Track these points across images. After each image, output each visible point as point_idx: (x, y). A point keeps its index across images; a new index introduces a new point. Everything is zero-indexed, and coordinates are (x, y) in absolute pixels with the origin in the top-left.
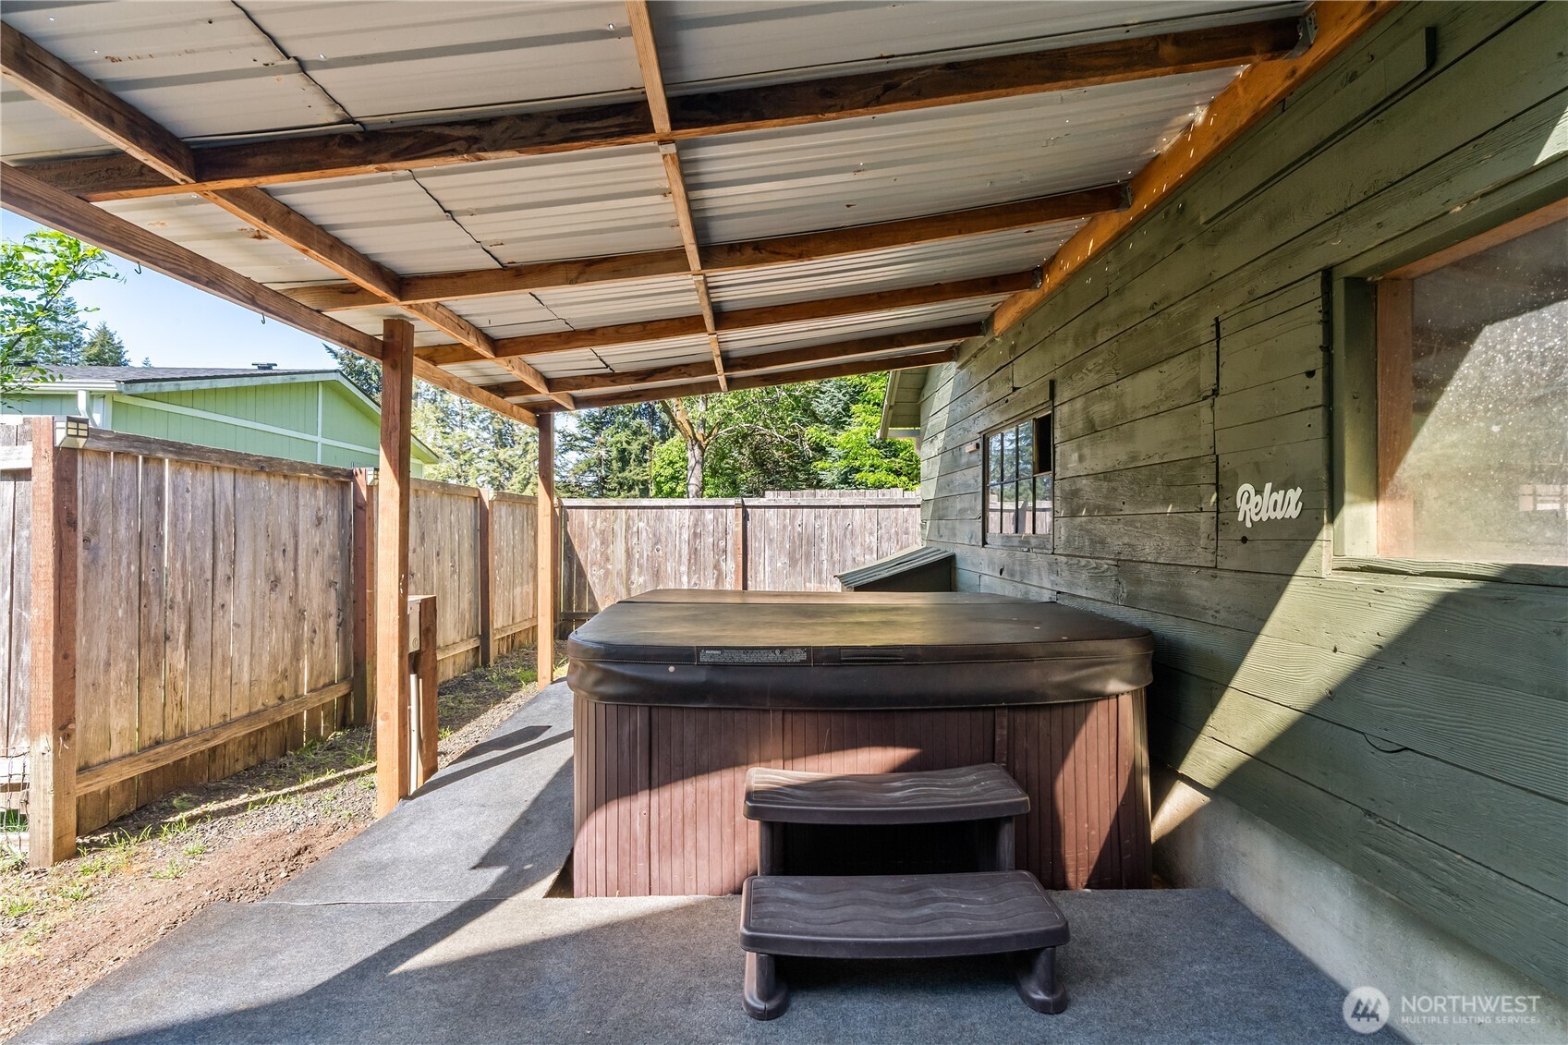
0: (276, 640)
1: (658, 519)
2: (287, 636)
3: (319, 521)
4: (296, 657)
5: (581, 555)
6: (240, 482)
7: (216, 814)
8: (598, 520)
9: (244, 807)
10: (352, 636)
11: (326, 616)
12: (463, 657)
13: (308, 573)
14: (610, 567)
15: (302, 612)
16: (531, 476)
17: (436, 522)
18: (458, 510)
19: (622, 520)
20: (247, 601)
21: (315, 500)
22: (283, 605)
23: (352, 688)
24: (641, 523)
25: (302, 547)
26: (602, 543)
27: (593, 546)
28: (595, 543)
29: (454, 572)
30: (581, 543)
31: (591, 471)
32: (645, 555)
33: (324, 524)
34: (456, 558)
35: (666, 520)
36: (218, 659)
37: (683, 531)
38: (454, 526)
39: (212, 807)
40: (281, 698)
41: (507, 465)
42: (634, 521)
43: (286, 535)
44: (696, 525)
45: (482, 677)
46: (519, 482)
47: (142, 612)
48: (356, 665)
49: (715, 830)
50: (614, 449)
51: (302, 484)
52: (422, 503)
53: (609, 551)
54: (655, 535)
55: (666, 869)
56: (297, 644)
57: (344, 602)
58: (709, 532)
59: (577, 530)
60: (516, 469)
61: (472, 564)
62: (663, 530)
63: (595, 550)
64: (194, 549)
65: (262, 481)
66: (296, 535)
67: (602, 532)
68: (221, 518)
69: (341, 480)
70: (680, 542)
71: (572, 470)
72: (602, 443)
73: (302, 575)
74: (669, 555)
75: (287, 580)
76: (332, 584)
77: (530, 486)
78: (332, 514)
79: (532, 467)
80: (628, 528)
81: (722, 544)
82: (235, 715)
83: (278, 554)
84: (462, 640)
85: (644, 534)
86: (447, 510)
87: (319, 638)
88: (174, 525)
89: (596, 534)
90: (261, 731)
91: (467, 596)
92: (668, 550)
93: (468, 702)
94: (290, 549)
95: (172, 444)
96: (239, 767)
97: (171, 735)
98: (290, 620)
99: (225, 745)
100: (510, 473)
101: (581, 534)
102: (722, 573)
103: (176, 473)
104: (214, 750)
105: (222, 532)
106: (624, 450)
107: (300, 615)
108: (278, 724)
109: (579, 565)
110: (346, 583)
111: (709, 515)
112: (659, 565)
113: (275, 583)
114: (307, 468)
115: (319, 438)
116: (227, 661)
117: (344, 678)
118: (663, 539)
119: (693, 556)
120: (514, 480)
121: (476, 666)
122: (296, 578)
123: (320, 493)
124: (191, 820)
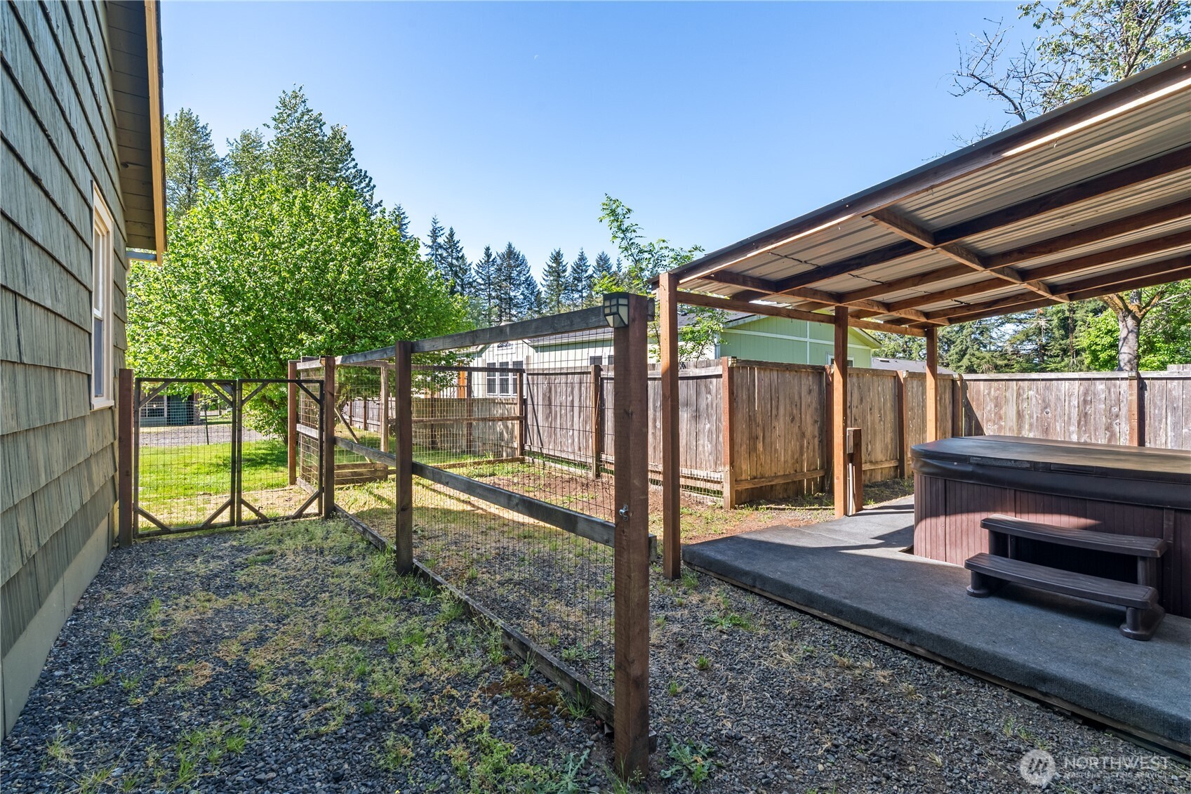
0: (794, 445)
1: (1047, 388)
2: (798, 444)
3: (810, 392)
4: (802, 454)
5: (978, 414)
6: (780, 375)
7: (775, 509)
8: (993, 389)
9: (784, 509)
10: (825, 449)
11: (814, 437)
12: (887, 470)
13: (806, 416)
14: (1003, 424)
15: (804, 434)
16: (967, 348)
17: (869, 391)
18: (883, 384)
19: (1013, 389)
20: (782, 426)
21: (808, 382)
22: (796, 429)
23: (826, 474)
24: (1031, 392)
25: (803, 403)
26: (996, 406)
27: (989, 408)
28: (990, 406)
29: (881, 420)
30: (978, 405)
31: (1030, 340)
32: (1035, 416)
33: (812, 393)
34: (882, 412)
35: (1055, 390)
36: (773, 449)
37: (1073, 398)
38: (882, 394)
39: (773, 506)
40: (796, 471)
41: (945, 340)
42: (1024, 390)
43: (796, 397)
44: (1086, 394)
45: (898, 483)
46: (957, 353)
47: (750, 427)
48: (827, 462)
49: (978, 540)
50: (1055, 318)
51: (803, 374)
52: (861, 381)
53: (1002, 412)
54: (1044, 401)
55: (953, 552)
56: (802, 447)
57: (822, 431)
58: (1100, 399)
59: (975, 396)
60: (954, 342)
61: (892, 416)
62: (1052, 398)
63: (990, 411)
64: (765, 403)
65: (787, 374)
66: (800, 398)
67: (997, 398)
68: (773, 390)
69: (819, 371)
70: (1069, 406)
71: (1008, 340)
72: (1041, 314)
73: (803, 416)
74: (1058, 418)
75: (797, 419)
76: (816, 422)
77: (967, 356)
78: (815, 388)
79: (968, 340)
80: (1019, 395)
81: (1115, 410)
82: (779, 474)
83: (794, 407)
84: (886, 460)
85: (1034, 400)
86: (876, 384)
87: (811, 447)
88: (758, 393)
89: (991, 400)
90: (788, 483)
91: (889, 436)
92: (1057, 413)
93: (887, 492)
94: (798, 404)
95: (758, 362)
96: (781, 496)
97: (759, 476)
98: (799, 437)
99: (776, 485)
100: (949, 346)
101: (978, 399)
102: (1115, 435)
103: (759, 373)
104: (772, 486)
105: (773, 396)
106: (1067, 318)
107: (803, 435)
108: (795, 482)
109: (977, 421)
110: (822, 422)
111: (1100, 386)
112: (1049, 425)
113: (793, 420)
114: (805, 367)
115: (808, 340)
116: (776, 450)
117: (822, 468)
118: (1052, 405)
119: (1083, 419)
120: (952, 352)
121: (896, 477)
122: (801, 418)
123: (810, 378)
124: (767, 509)
